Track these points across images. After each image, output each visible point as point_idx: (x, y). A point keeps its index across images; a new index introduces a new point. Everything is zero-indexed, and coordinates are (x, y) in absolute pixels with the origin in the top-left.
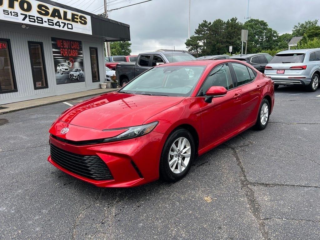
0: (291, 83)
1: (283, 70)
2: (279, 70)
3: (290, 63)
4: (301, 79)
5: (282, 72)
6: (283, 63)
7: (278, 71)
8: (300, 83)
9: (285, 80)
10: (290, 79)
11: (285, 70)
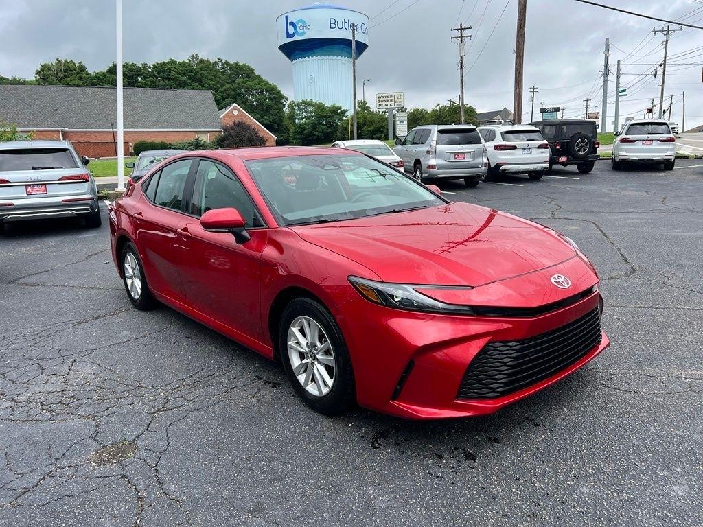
0: (71, 212)
1: (42, 185)
2: (31, 185)
3: (52, 168)
4: (89, 202)
5: (40, 189)
6: (34, 169)
7: (29, 189)
8: (88, 209)
9: (55, 207)
10: (66, 203)
11: (45, 184)
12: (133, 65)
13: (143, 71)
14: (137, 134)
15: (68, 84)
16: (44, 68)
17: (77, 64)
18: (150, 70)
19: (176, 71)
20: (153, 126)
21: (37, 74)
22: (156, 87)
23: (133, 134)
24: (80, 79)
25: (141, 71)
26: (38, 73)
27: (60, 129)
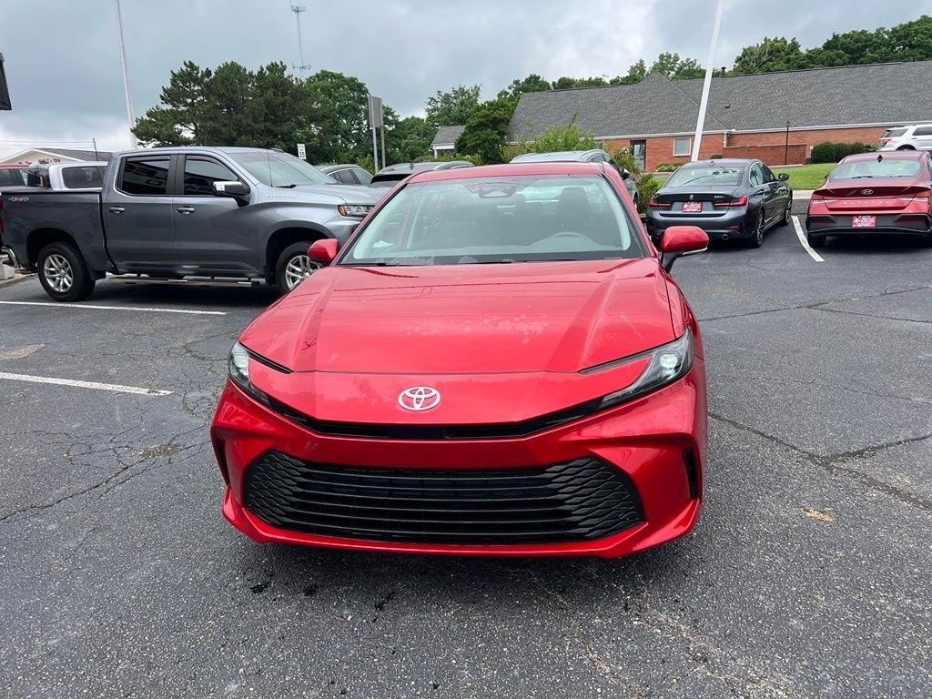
12: (863, 32)
13: (875, 40)
14: (823, 133)
15: (769, 71)
16: (747, 52)
17: (789, 42)
18: (886, 37)
19: (925, 34)
20: (849, 120)
21: (736, 62)
22: (888, 60)
23: (818, 133)
24: (788, 61)
25: (871, 40)
26: (739, 60)
27: (725, 131)
